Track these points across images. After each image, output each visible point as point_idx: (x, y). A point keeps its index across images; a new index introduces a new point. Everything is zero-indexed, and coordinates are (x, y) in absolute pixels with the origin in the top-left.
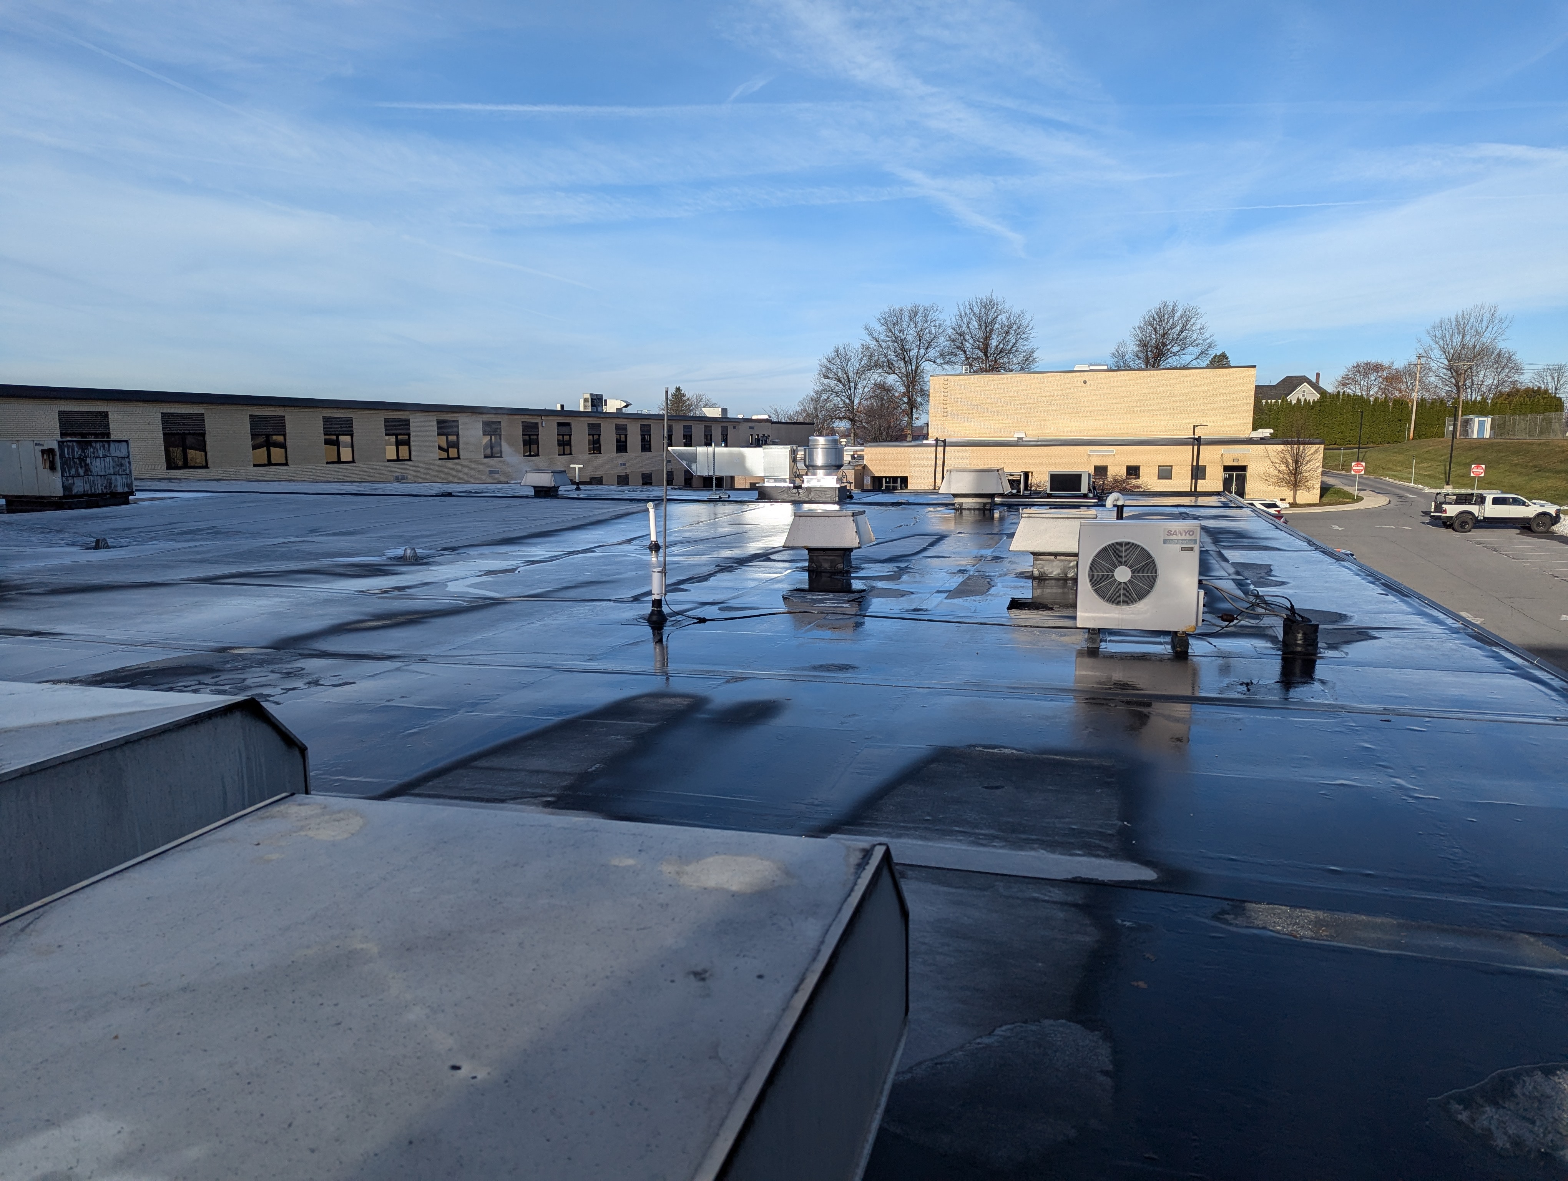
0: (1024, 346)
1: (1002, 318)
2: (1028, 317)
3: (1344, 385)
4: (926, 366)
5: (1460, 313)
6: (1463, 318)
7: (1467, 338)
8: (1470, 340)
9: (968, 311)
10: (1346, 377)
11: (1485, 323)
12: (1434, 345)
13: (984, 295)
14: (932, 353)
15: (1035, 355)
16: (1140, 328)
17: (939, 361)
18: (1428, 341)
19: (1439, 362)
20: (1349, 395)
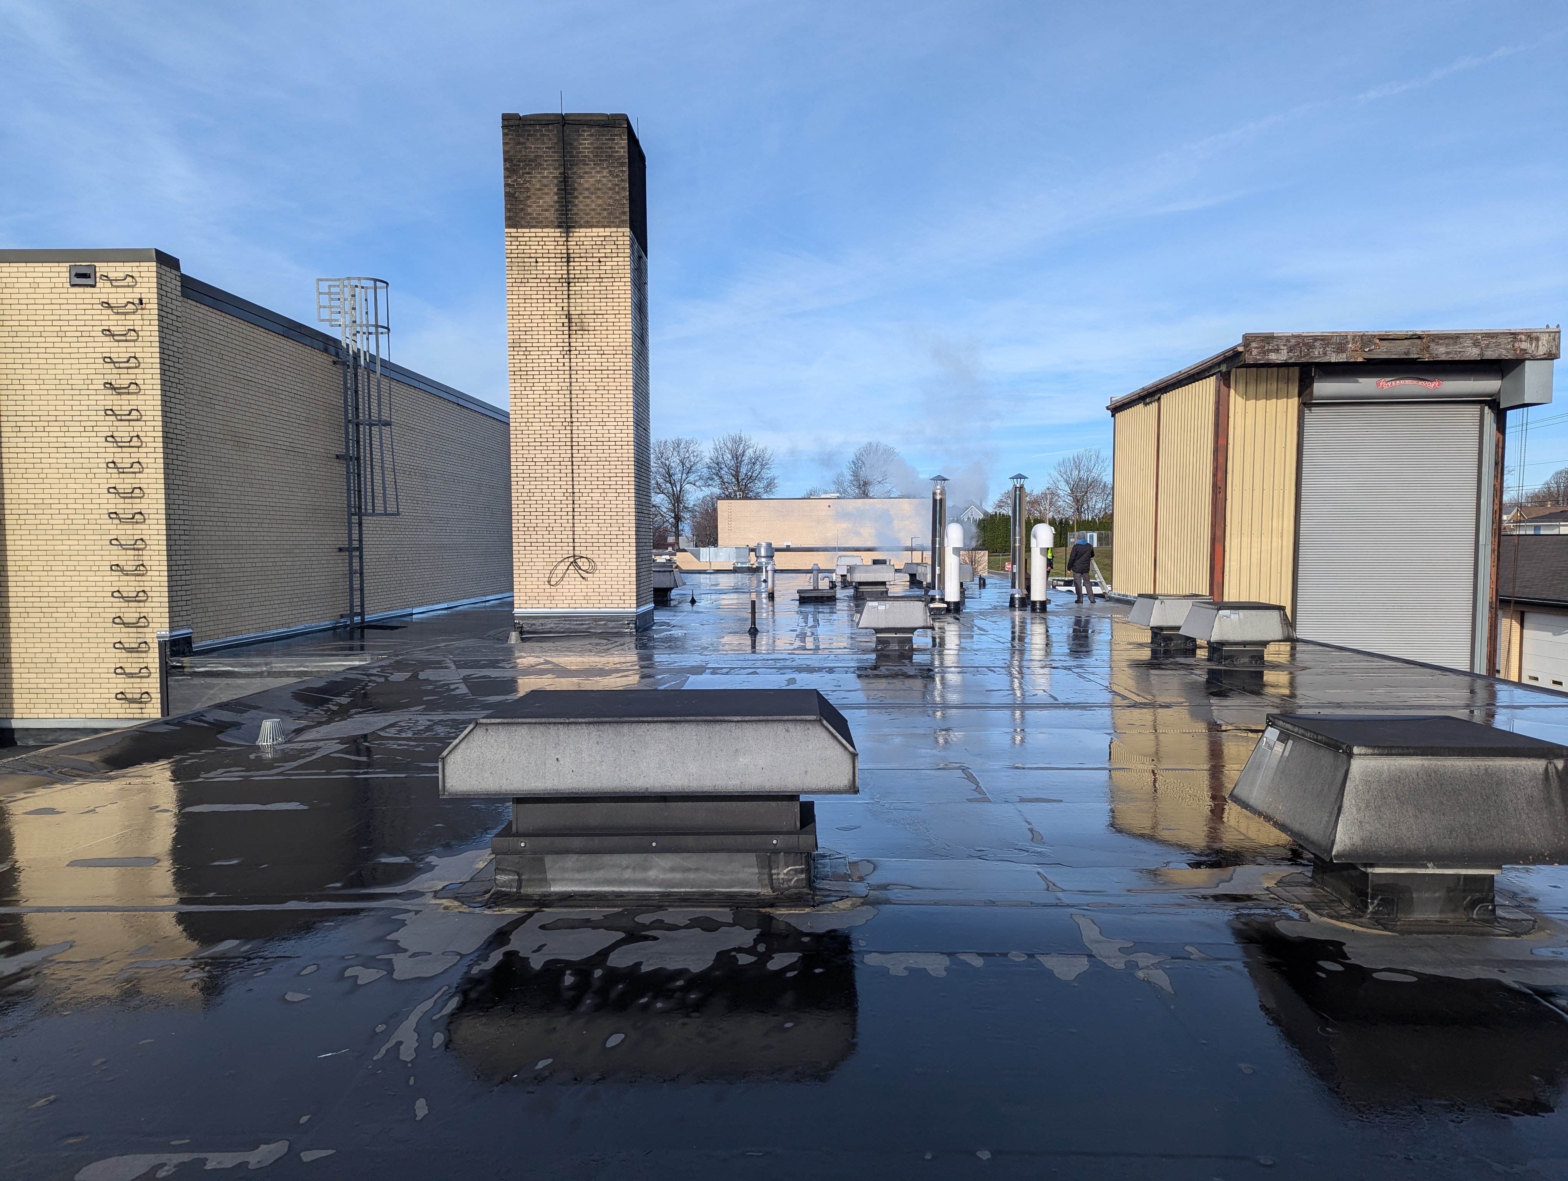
0: (767, 474)
1: (750, 453)
2: (769, 452)
3: (1000, 507)
4: (687, 487)
5: (1076, 455)
6: (1078, 458)
7: (1082, 472)
8: (1084, 475)
9: (722, 445)
10: (1001, 501)
11: (1093, 462)
12: (1060, 478)
13: (734, 433)
14: (692, 478)
15: (775, 481)
16: (853, 462)
17: (697, 484)
18: (1055, 474)
19: (1064, 489)
20: (1003, 515)
